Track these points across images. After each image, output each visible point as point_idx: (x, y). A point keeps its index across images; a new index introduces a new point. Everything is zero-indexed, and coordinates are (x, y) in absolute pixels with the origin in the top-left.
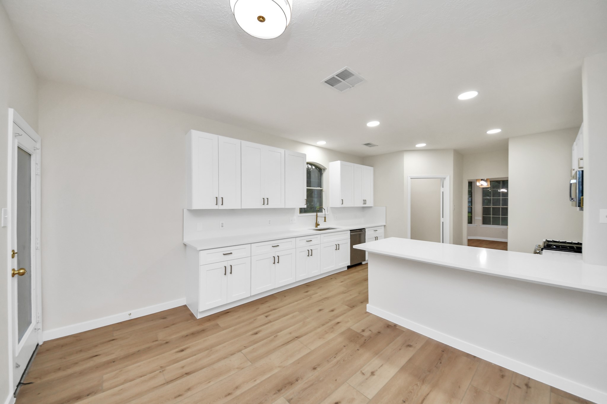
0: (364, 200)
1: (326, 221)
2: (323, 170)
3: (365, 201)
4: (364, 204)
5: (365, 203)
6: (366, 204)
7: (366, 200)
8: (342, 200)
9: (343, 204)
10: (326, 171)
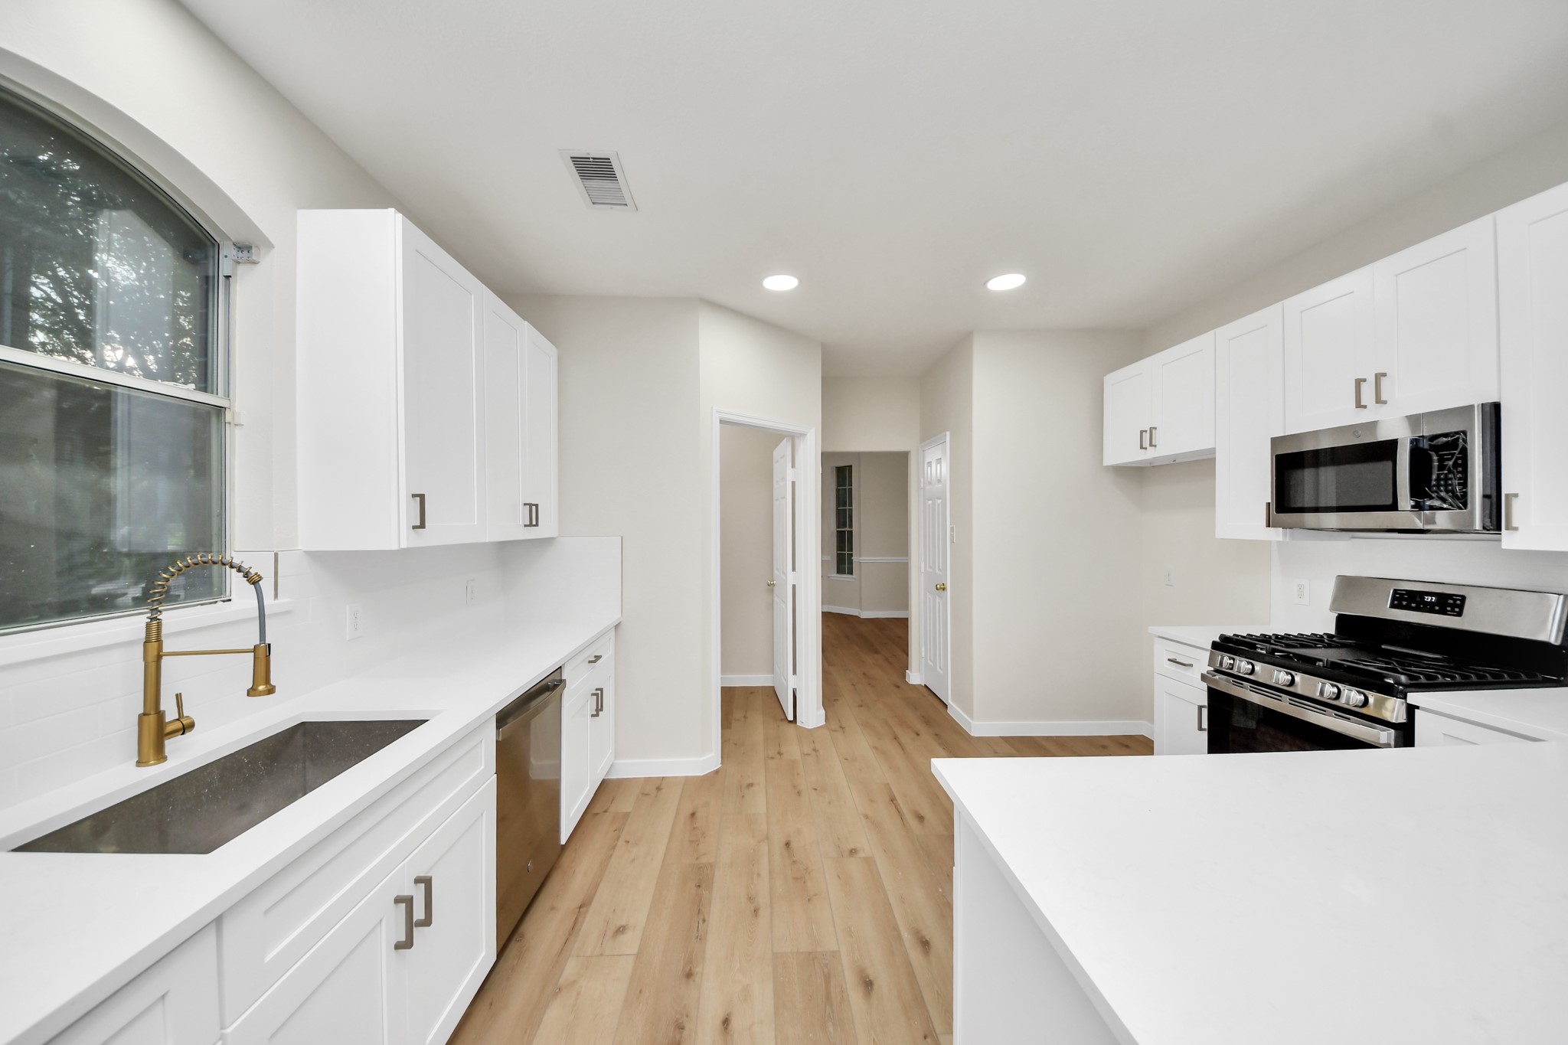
0: (531, 505)
1: (271, 691)
2: (227, 252)
3: (534, 508)
4: (531, 525)
5: (534, 523)
6: (537, 525)
7: (537, 506)
8: (422, 497)
9: (422, 525)
10: (269, 263)
